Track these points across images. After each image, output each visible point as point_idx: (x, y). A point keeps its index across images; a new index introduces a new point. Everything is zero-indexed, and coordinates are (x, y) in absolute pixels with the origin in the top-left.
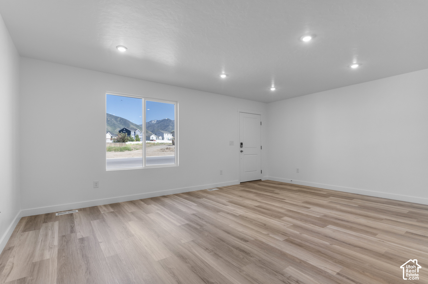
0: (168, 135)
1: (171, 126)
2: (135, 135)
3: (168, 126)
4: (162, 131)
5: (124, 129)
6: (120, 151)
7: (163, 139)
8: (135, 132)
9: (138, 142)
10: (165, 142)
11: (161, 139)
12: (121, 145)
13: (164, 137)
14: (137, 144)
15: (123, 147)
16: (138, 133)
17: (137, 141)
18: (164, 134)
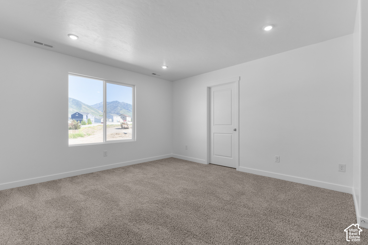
0: (117, 117)
1: (120, 107)
2: (87, 119)
3: (117, 107)
4: (112, 114)
5: (77, 113)
6: (73, 138)
7: (113, 121)
8: (87, 116)
9: (90, 125)
10: (115, 124)
11: (111, 121)
12: (74, 132)
13: (114, 119)
14: (89, 127)
15: (76, 133)
16: (90, 117)
17: (88, 124)
18: (114, 117)
